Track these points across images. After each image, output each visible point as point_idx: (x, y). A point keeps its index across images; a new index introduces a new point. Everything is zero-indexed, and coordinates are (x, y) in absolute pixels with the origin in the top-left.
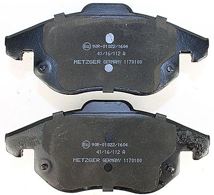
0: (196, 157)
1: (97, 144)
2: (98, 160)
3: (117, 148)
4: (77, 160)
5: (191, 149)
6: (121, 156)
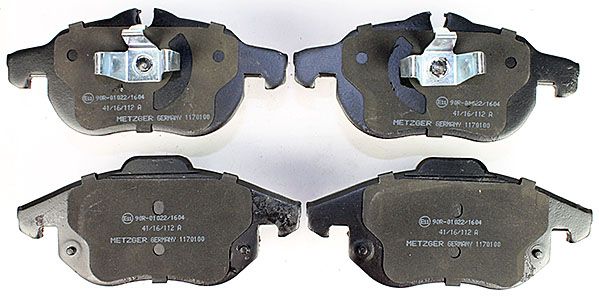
0: (284, 233)
1: (143, 218)
2: (144, 239)
3: (171, 222)
4: (116, 240)
5: (274, 222)
6: (176, 233)
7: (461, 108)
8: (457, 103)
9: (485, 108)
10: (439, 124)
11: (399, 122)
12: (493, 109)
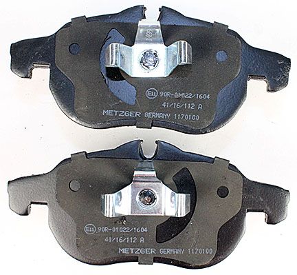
7: (170, 100)
8: (167, 94)
9: (196, 101)
10: (148, 115)
11: (109, 112)
12: (203, 101)
